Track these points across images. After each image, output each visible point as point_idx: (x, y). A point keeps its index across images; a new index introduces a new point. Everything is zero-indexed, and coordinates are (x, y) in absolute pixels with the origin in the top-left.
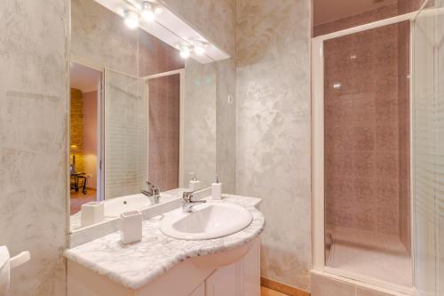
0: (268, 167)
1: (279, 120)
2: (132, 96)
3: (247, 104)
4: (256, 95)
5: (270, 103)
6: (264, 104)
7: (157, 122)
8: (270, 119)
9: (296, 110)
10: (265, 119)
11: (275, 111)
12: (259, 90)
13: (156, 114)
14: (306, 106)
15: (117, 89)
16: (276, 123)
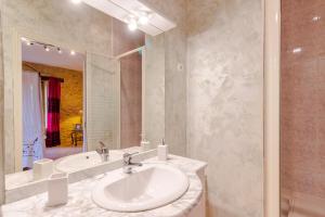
0: (217, 131)
1: (228, 84)
2: (108, 72)
3: (196, 71)
4: (205, 62)
5: (219, 68)
6: (212, 69)
7: (128, 92)
8: (219, 83)
9: (246, 72)
10: (214, 84)
11: (225, 75)
12: (208, 57)
13: (126, 85)
14: (258, 67)
15: (96, 67)
16: (225, 87)
